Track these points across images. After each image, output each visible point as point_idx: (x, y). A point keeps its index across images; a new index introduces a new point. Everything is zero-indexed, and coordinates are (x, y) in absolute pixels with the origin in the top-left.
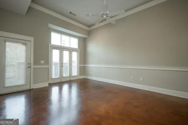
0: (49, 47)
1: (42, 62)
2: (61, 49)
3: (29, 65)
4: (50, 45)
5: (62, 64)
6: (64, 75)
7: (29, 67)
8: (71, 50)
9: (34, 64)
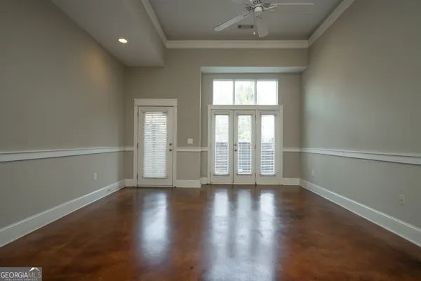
0: (209, 111)
1: (190, 141)
2: (233, 112)
3: (171, 147)
4: (209, 107)
5: (236, 145)
6: (240, 171)
7: (171, 150)
8: (256, 112)
9: (179, 145)
